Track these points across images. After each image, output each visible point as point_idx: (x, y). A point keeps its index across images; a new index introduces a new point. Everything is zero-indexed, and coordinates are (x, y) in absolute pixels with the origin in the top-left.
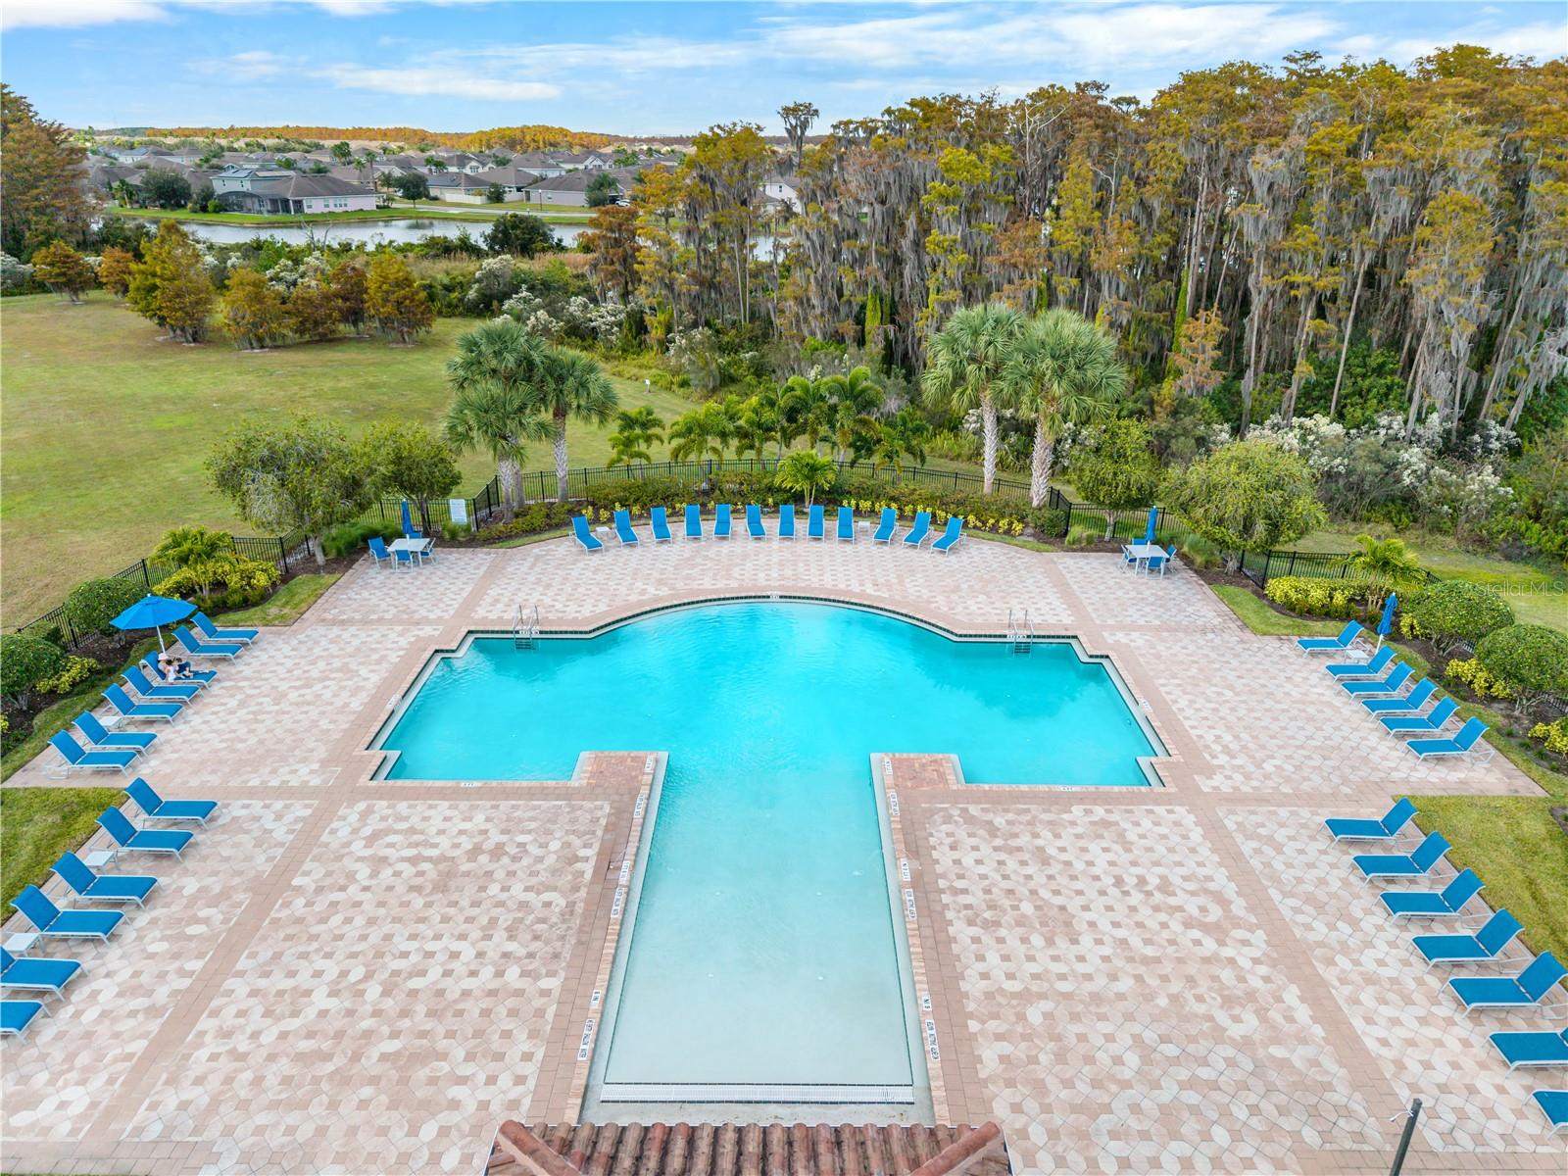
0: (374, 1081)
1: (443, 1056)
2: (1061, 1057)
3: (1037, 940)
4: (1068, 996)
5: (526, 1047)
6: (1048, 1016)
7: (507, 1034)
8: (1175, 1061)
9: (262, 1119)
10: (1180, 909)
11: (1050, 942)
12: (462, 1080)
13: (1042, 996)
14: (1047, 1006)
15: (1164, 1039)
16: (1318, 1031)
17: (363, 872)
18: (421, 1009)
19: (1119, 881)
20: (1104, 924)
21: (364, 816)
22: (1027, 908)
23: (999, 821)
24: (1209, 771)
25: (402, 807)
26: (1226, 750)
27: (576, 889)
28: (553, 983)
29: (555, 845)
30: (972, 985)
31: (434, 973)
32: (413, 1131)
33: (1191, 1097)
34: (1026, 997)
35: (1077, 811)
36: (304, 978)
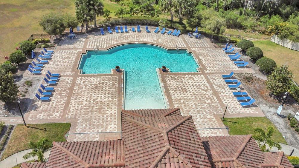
0: (96, 111)
1: (104, 108)
2: (185, 106)
3: (182, 93)
4: (186, 99)
5: (115, 107)
6: (183, 101)
7: (112, 106)
8: (199, 106)
9: (83, 116)
10: (201, 88)
11: (183, 93)
12: (108, 111)
13: (183, 99)
14: (183, 100)
15: (198, 103)
16: (218, 102)
17: (84, 87)
18: (99, 103)
19: (193, 85)
20: (191, 90)
21: (81, 79)
22: (180, 89)
23: (176, 77)
24: (206, 70)
25: (86, 78)
26: (209, 67)
27: (116, 88)
28: (116, 100)
29: (111, 82)
30: (173, 98)
31: (99, 99)
32: (103, 116)
33: (201, 109)
34: (180, 99)
35: (187, 76)
36: (81, 100)
